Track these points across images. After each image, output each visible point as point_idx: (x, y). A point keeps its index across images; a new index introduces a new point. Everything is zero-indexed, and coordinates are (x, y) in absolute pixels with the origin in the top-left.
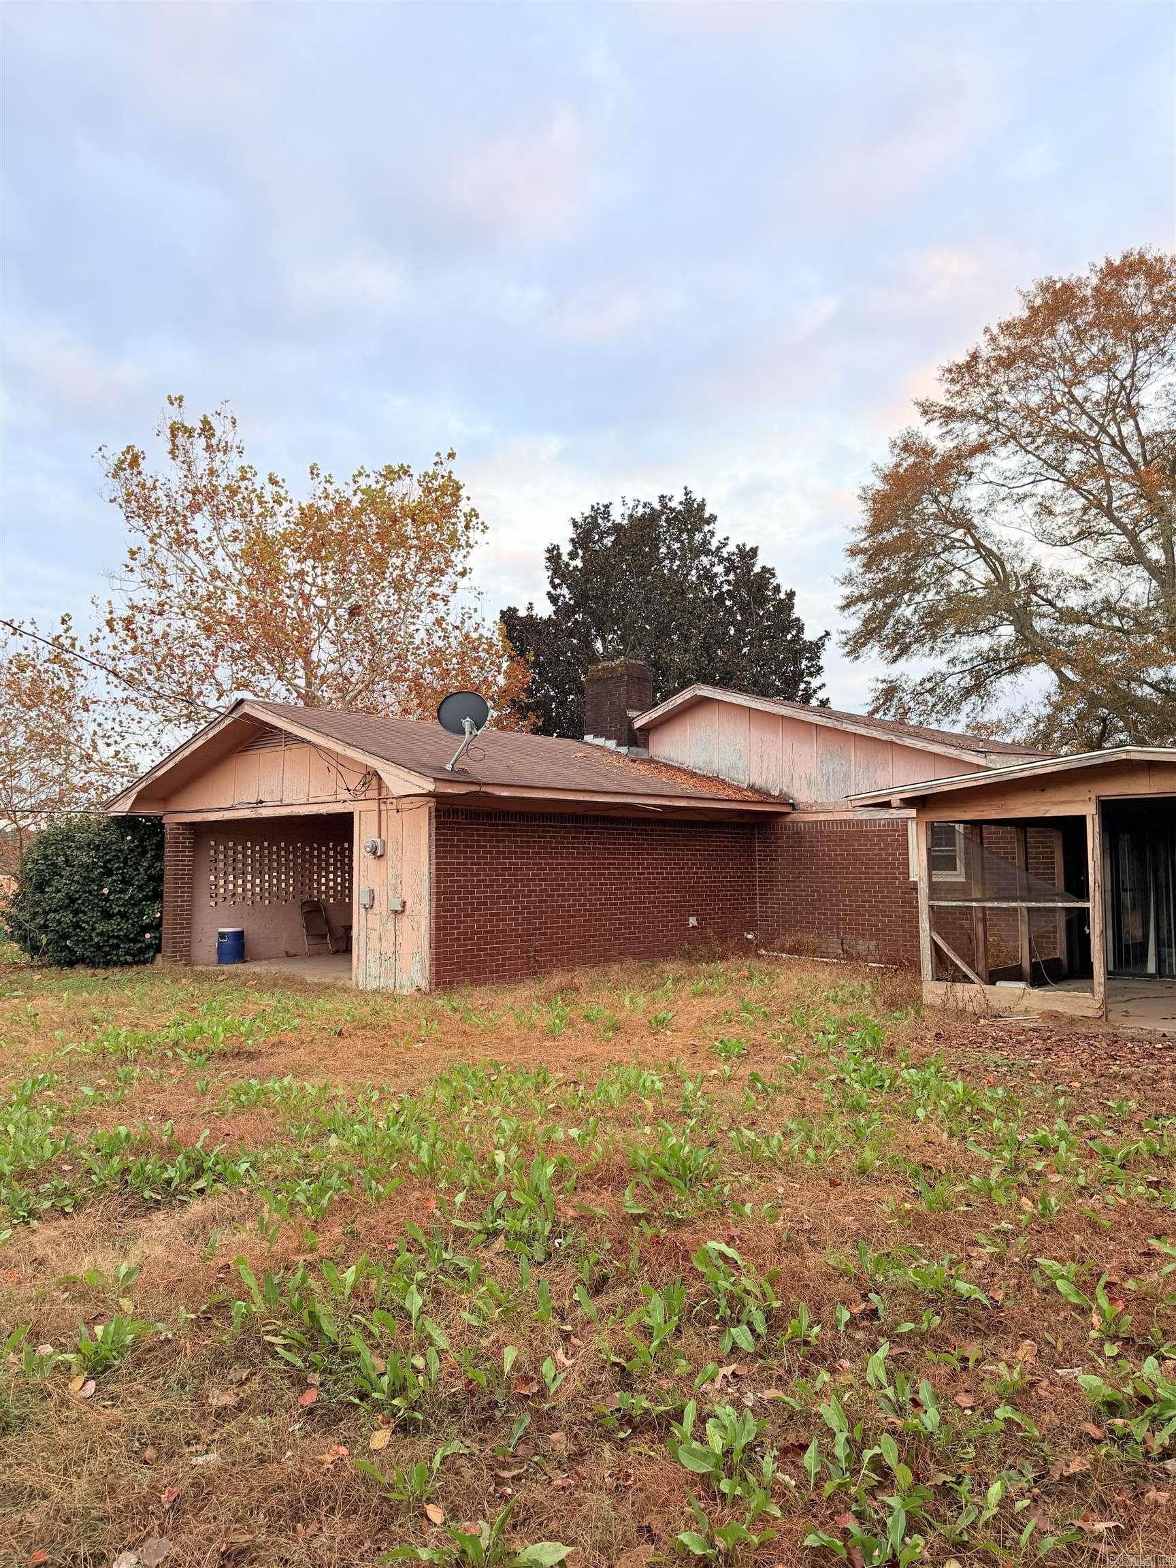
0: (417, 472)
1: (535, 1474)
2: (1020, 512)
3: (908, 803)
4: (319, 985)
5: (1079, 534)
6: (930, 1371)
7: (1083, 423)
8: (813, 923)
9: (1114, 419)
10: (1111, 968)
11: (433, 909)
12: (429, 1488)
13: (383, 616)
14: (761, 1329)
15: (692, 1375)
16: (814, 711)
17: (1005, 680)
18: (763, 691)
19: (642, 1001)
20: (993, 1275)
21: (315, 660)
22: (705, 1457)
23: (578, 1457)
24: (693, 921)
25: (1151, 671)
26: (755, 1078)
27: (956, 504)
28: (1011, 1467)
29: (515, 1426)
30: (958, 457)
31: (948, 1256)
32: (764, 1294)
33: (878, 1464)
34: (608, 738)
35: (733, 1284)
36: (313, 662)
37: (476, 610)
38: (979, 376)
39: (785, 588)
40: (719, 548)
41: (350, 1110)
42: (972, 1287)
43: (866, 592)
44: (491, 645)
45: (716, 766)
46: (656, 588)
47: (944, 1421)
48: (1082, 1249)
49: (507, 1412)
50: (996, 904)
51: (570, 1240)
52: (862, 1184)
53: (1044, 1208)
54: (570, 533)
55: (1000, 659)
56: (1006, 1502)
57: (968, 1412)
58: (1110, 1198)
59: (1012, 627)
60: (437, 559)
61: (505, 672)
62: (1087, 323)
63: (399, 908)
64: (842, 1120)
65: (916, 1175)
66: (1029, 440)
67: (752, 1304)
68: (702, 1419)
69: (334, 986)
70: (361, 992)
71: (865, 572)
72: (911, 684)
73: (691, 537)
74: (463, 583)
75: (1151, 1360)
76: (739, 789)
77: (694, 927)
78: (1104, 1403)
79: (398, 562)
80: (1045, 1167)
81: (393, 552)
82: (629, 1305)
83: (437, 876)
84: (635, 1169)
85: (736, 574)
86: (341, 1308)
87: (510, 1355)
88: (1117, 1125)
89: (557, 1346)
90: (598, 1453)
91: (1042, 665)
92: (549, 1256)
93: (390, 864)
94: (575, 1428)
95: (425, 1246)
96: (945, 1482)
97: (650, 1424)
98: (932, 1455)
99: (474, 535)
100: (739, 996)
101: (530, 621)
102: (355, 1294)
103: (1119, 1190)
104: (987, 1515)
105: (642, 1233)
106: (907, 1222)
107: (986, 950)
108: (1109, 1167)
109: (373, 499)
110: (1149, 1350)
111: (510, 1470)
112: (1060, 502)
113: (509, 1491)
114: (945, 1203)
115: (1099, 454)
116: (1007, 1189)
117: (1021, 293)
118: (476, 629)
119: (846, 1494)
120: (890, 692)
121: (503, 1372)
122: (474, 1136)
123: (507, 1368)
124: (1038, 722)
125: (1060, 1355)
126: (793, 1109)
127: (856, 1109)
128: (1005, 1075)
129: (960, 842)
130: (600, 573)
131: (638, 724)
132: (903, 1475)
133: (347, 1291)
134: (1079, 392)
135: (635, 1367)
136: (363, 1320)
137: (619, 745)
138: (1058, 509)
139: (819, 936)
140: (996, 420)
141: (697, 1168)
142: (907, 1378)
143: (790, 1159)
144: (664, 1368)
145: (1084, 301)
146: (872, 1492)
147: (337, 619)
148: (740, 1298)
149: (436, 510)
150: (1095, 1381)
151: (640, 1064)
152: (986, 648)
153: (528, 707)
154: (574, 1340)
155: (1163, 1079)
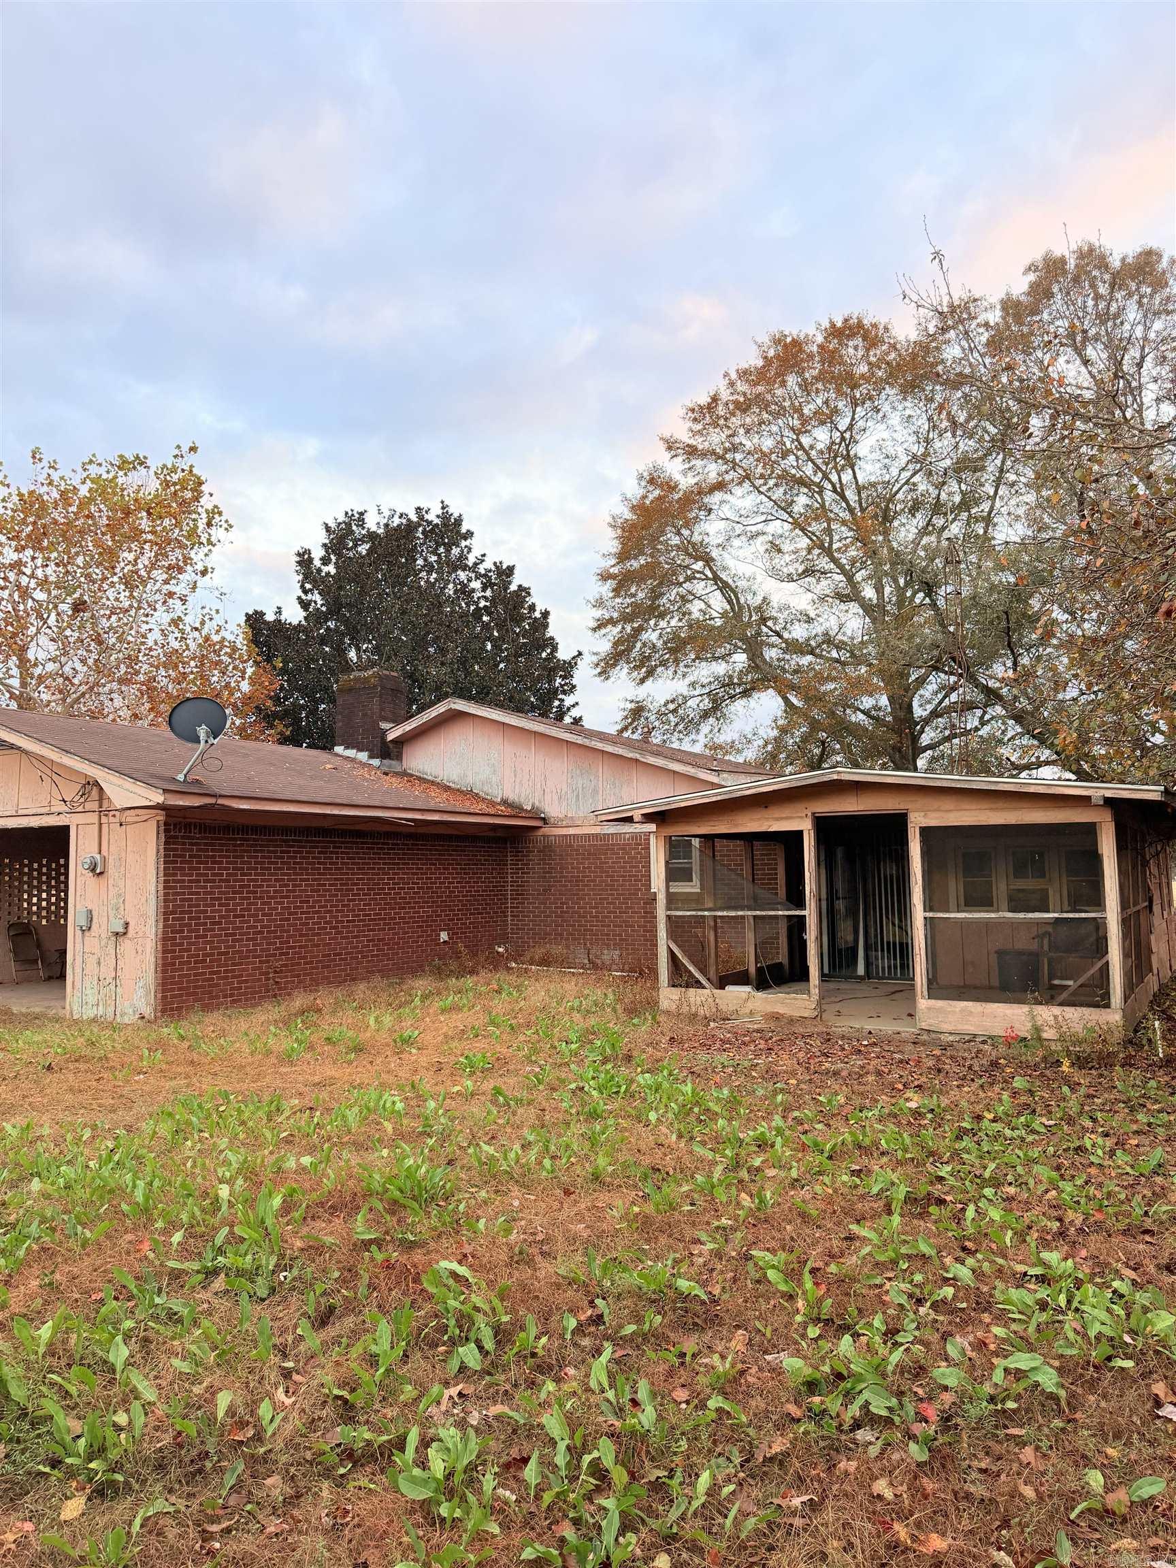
0: (154, 463)
1: (246, 1524)
2: (753, 549)
3: (649, 818)
4: (26, 1015)
5: (804, 572)
6: (650, 1370)
7: (809, 469)
8: (561, 935)
9: (835, 467)
10: (826, 971)
11: (160, 931)
12: (128, 1555)
13: (112, 613)
14: (489, 1345)
15: (417, 1400)
16: (568, 729)
17: (739, 704)
18: (519, 707)
19: (388, 1020)
20: (713, 1270)
21: (32, 658)
22: (424, 1482)
23: (294, 1499)
24: (444, 936)
25: (864, 699)
26: (497, 1091)
27: (696, 538)
28: (720, 1454)
29: (227, 1476)
30: (699, 493)
31: (672, 1256)
32: (493, 1309)
33: (598, 1470)
34: (360, 750)
35: (462, 1303)
36: (29, 661)
37: (217, 611)
38: (718, 417)
39: (540, 608)
40: (476, 564)
41: (57, 1150)
42: (692, 1284)
43: (615, 615)
44: (234, 649)
45: (470, 780)
46: (412, 600)
47: (660, 1418)
48: (792, 1239)
49: (219, 1461)
50: (725, 913)
51: (295, 1272)
52: (595, 1191)
53: (761, 1202)
54: (323, 537)
55: (734, 684)
56: (714, 1490)
57: (684, 1406)
58: (818, 1189)
59: (745, 656)
60: (175, 556)
61: (250, 678)
62: (813, 377)
63: (121, 930)
64: (577, 1129)
65: (645, 1178)
66: (762, 481)
67: (480, 1320)
68: (425, 1443)
69: (44, 1015)
70: (76, 1022)
71: (614, 597)
72: (656, 705)
73: (448, 551)
74: (202, 582)
75: (847, 1338)
76: (492, 803)
77: (445, 942)
78: (803, 1384)
79: (131, 557)
80: (763, 1162)
81: (125, 545)
82: (355, 1335)
83: (166, 894)
84: (368, 1194)
85: (493, 591)
86: (33, 1369)
87: (224, 1400)
88: (827, 1117)
89: (276, 1385)
90: (316, 1493)
91: (771, 691)
92: (273, 1291)
93: (111, 881)
94: (292, 1470)
95: (135, 1291)
96: (659, 1477)
97: (372, 1455)
98: (648, 1452)
99: (217, 533)
100: (487, 1010)
101: (279, 627)
102: (51, 1352)
103: (827, 1180)
104: (696, 1504)
105: (372, 1259)
106: (635, 1226)
107: (717, 956)
108: (819, 1158)
109: (103, 489)
110: (845, 1328)
111: (219, 1523)
112: (788, 541)
113: (217, 1545)
114: (671, 1204)
115: (822, 499)
116: (729, 1186)
117: (756, 343)
118: (218, 632)
119: (565, 1501)
120: (638, 711)
121: (216, 1419)
122: (197, 1171)
123: (221, 1414)
124: (766, 743)
125: (769, 1341)
126: (532, 1119)
127: (594, 1116)
128: (731, 1076)
129: (696, 854)
130: (354, 580)
131: (391, 736)
132: (619, 1476)
133: (42, 1350)
134: (806, 441)
135: (358, 1399)
136: (59, 1379)
137: (371, 757)
138: (786, 547)
139: (568, 947)
140: (733, 461)
141: (433, 1187)
142: (627, 1379)
143: (526, 1170)
144: (388, 1394)
145: (811, 356)
146: (589, 1498)
147: (58, 614)
148: (469, 1316)
149: (174, 505)
150: (797, 1363)
151: (382, 1085)
152: (722, 672)
153: (275, 715)
154: (296, 1377)
155: (867, 1073)
